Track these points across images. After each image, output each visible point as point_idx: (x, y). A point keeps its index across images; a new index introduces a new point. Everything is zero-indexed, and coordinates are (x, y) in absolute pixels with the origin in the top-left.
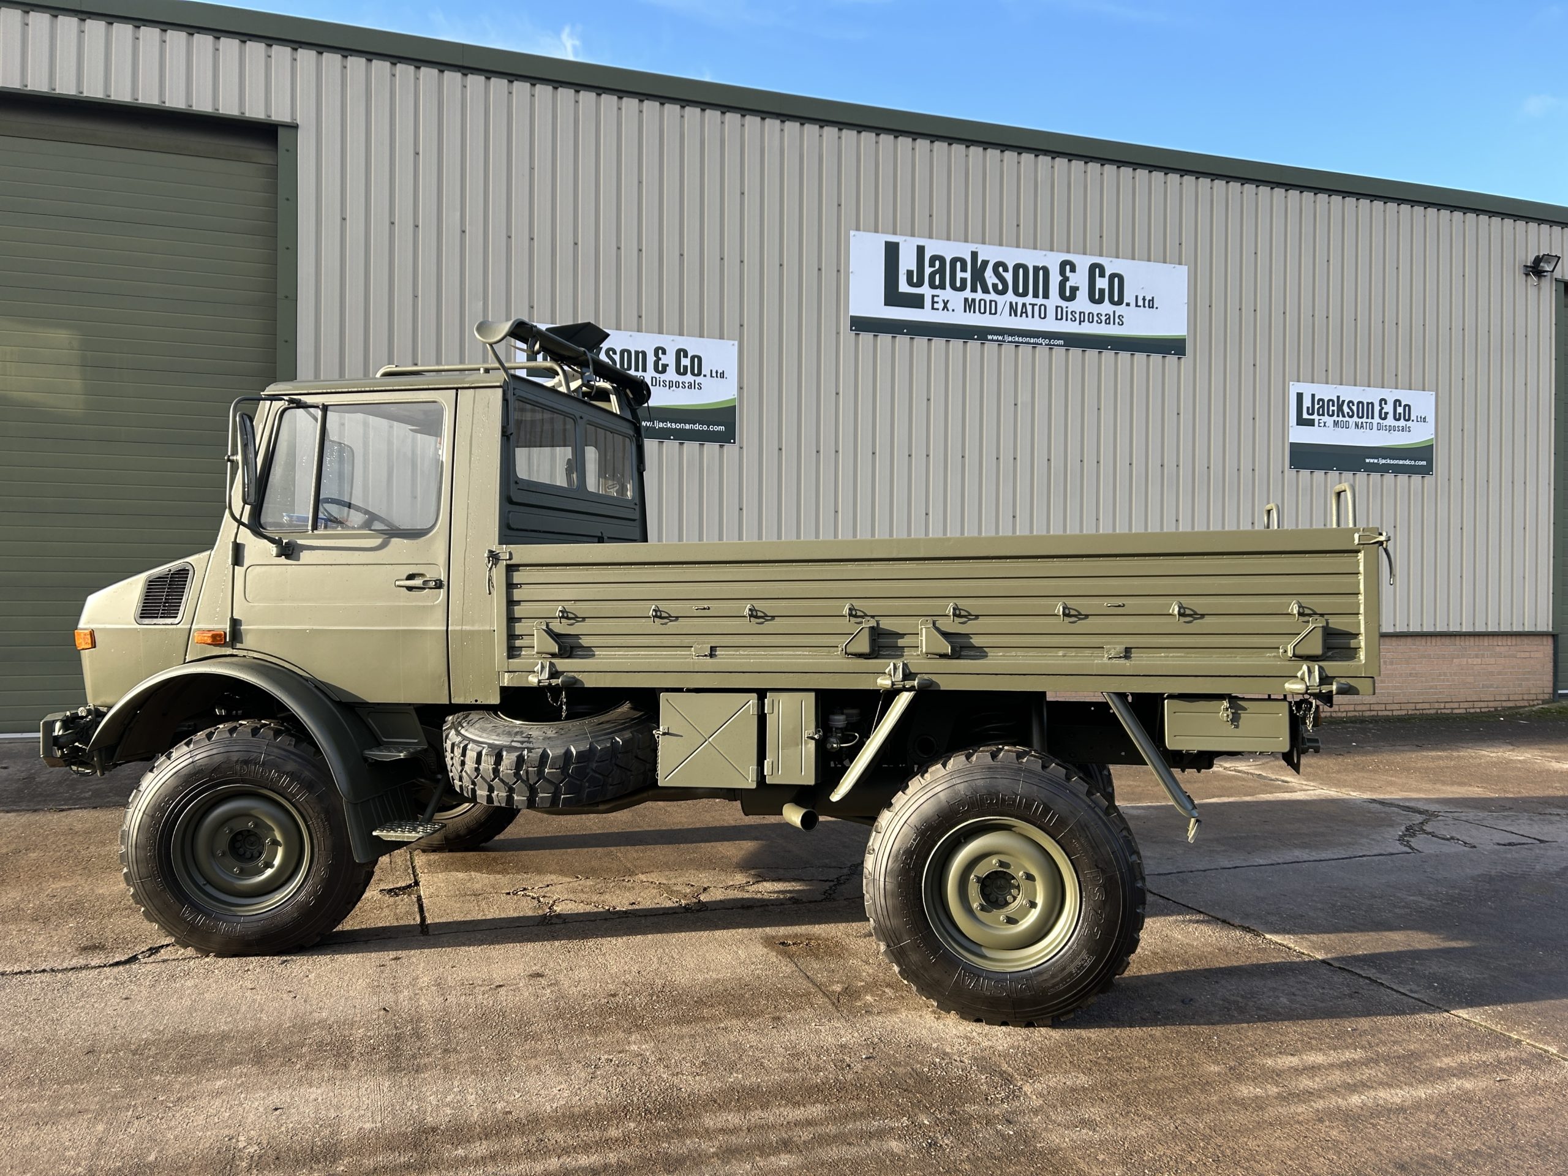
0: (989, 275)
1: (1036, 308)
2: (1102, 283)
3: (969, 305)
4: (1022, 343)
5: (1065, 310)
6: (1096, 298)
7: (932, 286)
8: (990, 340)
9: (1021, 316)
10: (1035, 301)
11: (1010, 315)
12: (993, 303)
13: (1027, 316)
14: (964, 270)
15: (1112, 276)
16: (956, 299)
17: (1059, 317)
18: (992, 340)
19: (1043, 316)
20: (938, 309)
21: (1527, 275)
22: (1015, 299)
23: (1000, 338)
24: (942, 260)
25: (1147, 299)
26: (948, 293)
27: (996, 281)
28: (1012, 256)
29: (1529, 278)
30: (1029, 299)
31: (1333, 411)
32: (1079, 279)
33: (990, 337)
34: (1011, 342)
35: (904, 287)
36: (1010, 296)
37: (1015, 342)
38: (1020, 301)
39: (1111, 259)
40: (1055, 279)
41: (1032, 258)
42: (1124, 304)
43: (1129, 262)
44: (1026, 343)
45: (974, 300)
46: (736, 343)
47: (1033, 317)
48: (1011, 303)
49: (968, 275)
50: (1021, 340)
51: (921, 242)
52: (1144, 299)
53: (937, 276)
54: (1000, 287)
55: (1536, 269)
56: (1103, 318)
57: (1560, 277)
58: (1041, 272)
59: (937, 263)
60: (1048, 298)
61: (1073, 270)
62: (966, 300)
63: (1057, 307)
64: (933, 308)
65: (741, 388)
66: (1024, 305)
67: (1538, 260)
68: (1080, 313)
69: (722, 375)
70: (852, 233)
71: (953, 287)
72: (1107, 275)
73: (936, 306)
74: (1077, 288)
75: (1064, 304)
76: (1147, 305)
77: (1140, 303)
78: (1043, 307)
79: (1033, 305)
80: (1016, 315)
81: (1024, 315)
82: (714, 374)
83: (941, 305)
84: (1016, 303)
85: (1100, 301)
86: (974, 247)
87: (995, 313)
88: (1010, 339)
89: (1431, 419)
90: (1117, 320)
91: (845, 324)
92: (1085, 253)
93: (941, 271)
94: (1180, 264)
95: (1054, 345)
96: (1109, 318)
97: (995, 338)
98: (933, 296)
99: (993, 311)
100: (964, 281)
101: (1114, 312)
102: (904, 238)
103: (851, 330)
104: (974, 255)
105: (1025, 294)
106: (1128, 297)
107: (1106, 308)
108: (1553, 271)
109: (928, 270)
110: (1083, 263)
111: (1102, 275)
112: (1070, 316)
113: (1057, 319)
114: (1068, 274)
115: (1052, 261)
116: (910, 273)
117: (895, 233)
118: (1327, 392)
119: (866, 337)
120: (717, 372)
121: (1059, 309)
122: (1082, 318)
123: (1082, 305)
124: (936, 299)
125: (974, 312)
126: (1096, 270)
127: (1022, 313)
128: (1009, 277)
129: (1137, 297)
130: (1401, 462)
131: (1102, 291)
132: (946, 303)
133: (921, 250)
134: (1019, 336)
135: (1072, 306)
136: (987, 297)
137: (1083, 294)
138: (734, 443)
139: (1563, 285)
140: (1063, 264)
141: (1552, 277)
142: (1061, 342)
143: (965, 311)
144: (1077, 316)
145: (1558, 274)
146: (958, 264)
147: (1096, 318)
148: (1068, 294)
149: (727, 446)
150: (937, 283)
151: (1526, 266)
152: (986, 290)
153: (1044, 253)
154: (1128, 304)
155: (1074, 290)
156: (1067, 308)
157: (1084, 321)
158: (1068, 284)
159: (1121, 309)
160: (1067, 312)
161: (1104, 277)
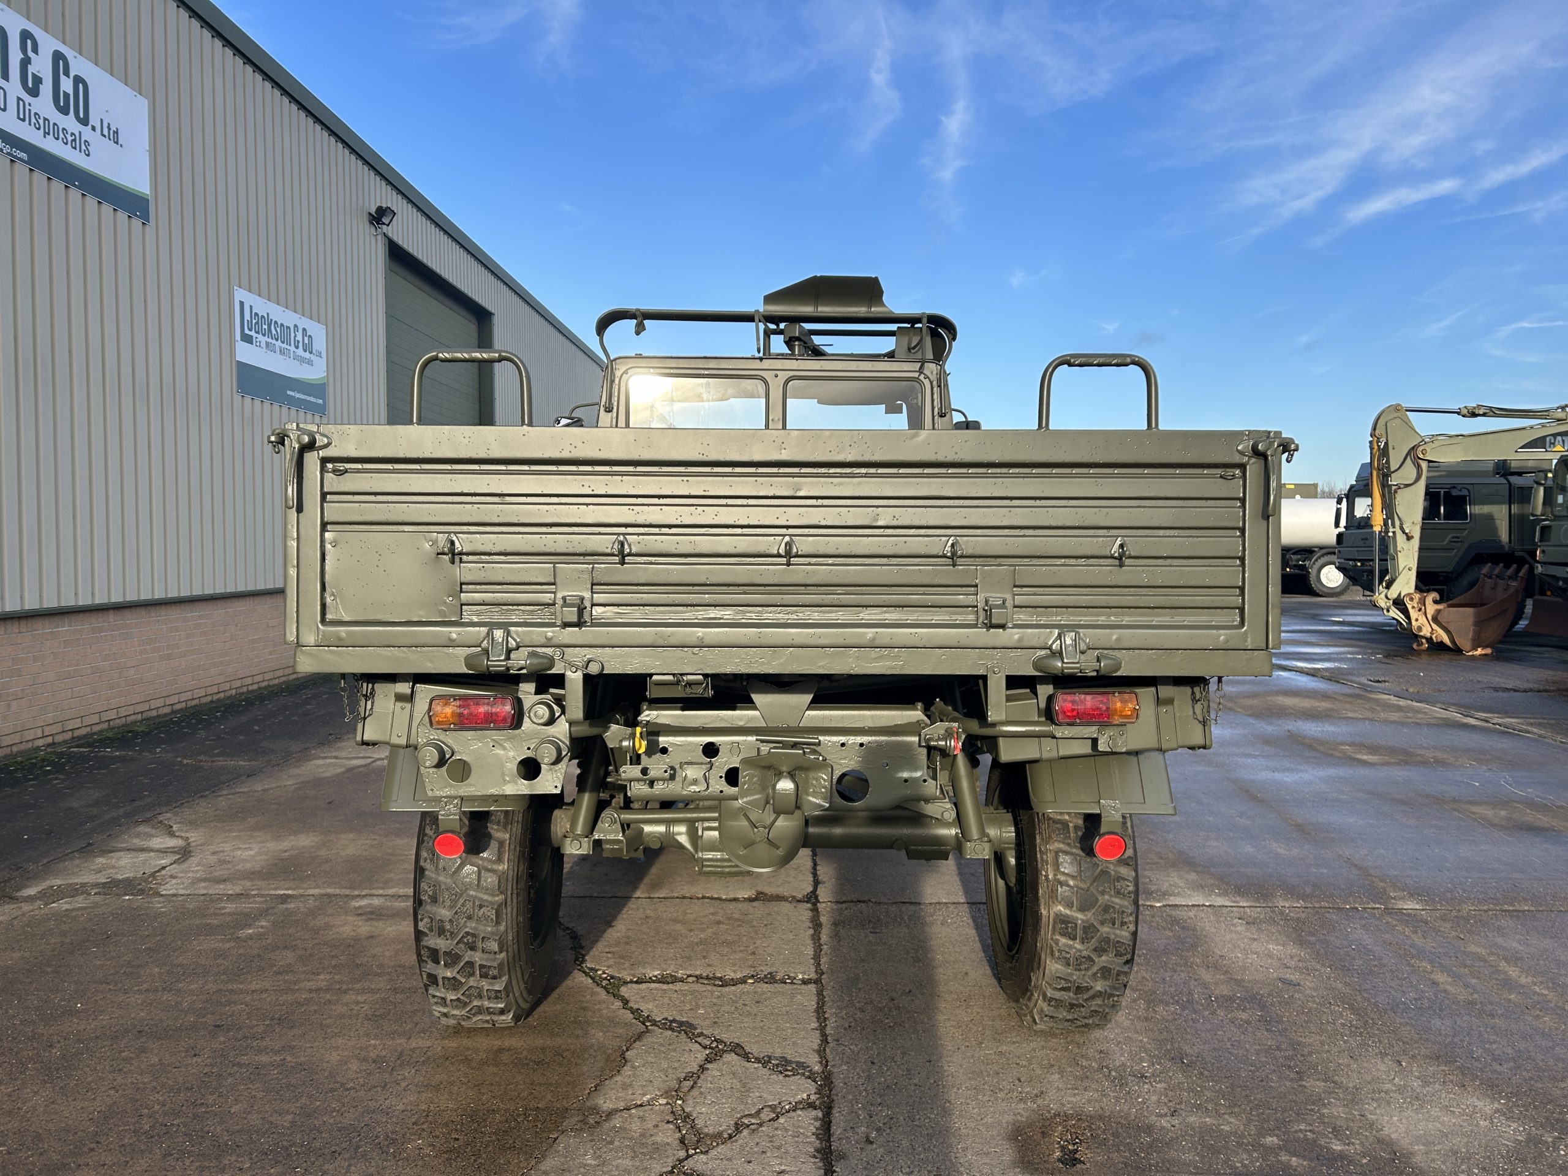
2: (67, 85)
5: (27, 107)
6: (60, 103)
15: (77, 80)
17: (22, 117)
19: (2, 107)
21: (372, 221)
25: (113, 128)
29: (372, 228)
31: (265, 330)
32: (41, 65)
39: (73, 52)
40: (15, 54)
42: (90, 126)
43: (93, 67)
52: (109, 128)
55: (379, 217)
56: (70, 138)
57: (390, 235)
61: (35, 50)
63: (19, 99)
67: (381, 209)
68: (45, 119)
72: (72, 75)
74: (40, 80)
75: (27, 98)
76: (112, 137)
77: (106, 132)
78: (2, 93)
85: (66, 111)
89: (324, 355)
90: (83, 147)
92: (47, 30)
94: (140, 93)
95: (15, 157)
96: (74, 140)
101: (80, 132)
106: (94, 120)
107: (69, 123)
108: (388, 225)
110: (46, 44)
111: (67, 74)
112: (33, 119)
113: (19, 117)
114: (30, 54)
115: (12, 24)
118: (262, 306)
121: (21, 103)
122: (49, 129)
123: (43, 105)
126: (59, 62)
129: (102, 120)
130: (309, 398)
131: (67, 96)
135: (35, 104)
137: (46, 88)
139: (391, 244)
140: (24, 36)
141: (386, 232)
142: (24, 156)
144: (41, 122)
145: (388, 230)
147: (61, 135)
148: (30, 84)
151: (372, 212)
154: (94, 129)
155: (38, 80)
156: (30, 105)
157: (49, 134)
158: (31, 69)
159: (86, 132)
160: (30, 110)
161: (68, 76)
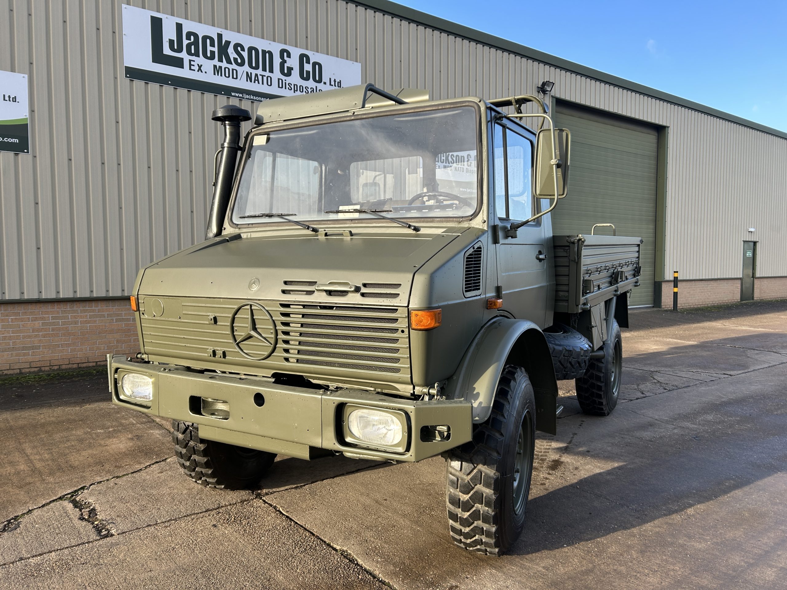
0: (231, 50)
1: (265, 78)
2: (308, 67)
3: (217, 70)
4: (256, 100)
6: (304, 76)
7: (189, 53)
8: (233, 96)
9: (255, 82)
10: (263, 73)
11: (247, 81)
12: (235, 71)
13: (259, 83)
14: (212, 45)
15: (315, 64)
16: (208, 65)
17: (281, 86)
18: (235, 96)
19: (269, 84)
20: (194, 70)
21: (539, 92)
22: (250, 70)
23: (241, 95)
24: (196, 36)
25: (337, 81)
26: (200, 60)
27: (237, 56)
28: (247, 41)
29: (539, 94)
30: (260, 72)
31: (443, 159)
32: (293, 62)
33: (233, 94)
34: (248, 99)
35: (167, 51)
36: (246, 68)
37: (251, 99)
38: (254, 72)
39: (313, 52)
40: (277, 61)
41: (262, 45)
42: (323, 82)
43: (325, 56)
44: (258, 101)
45: (220, 67)
46: (26, 76)
47: (263, 84)
48: (247, 73)
49: (216, 49)
50: (255, 98)
51: (180, 21)
52: (335, 81)
53: (193, 47)
54: (239, 61)
55: (543, 89)
56: (310, 90)
57: (553, 95)
58: (267, 55)
59: (192, 38)
60: (273, 72)
61: (289, 56)
62: (215, 66)
63: (279, 79)
64: (190, 69)
65: (32, 111)
66: (256, 75)
67: (544, 84)
68: (294, 85)
69: (15, 100)
70: (124, 6)
71: (205, 55)
72: (311, 63)
73: (192, 67)
74: (292, 69)
75: (283, 78)
76: (337, 85)
77: (333, 83)
78: (269, 78)
79: (263, 76)
80: (251, 81)
81: (256, 82)
82: (7, 98)
83: (196, 68)
84: (251, 73)
85: (307, 79)
86: (219, 31)
87: (237, 78)
88: (247, 97)
91: (121, 73)
92: (296, 46)
93: (196, 43)
94: (356, 61)
96: (313, 90)
97: (237, 95)
98: (190, 61)
99: (235, 77)
100: (213, 53)
101: (316, 87)
102: (166, 16)
103: (126, 77)
104: (220, 36)
105: (257, 68)
106: (325, 79)
107: (311, 84)
108: (550, 91)
109: (185, 42)
110: (296, 52)
111: (308, 62)
112: (287, 86)
113: (279, 87)
114: (286, 58)
115: (275, 48)
116: (171, 42)
117: (158, 11)
119: (139, 84)
120: (9, 97)
121: (280, 81)
122: (297, 88)
123: (295, 78)
124: (192, 63)
125: (221, 75)
126: (303, 58)
127: (255, 80)
128: (245, 54)
129: (330, 79)
131: (308, 72)
132: (200, 67)
133: (179, 27)
134: (253, 96)
135: (289, 80)
136: (230, 67)
137: (296, 72)
138: (28, 152)
139: (555, 100)
140: (282, 52)
141: (550, 94)
143: (215, 74)
144: (292, 87)
145: (553, 93)
146: (208, 41)
147: (304, 90)
148: (286, 72)
149: (21, 155)
150: (193, 52)
151: (538, 87)
152: (229, 62)
153: (269, 42)
154: (325, 83)
155: (290, 69)
156: (285, 80)
157: (297, 91)
158: (286, 65)
159: (320, 86)
160: (285, 83)
161: (309, 63)
